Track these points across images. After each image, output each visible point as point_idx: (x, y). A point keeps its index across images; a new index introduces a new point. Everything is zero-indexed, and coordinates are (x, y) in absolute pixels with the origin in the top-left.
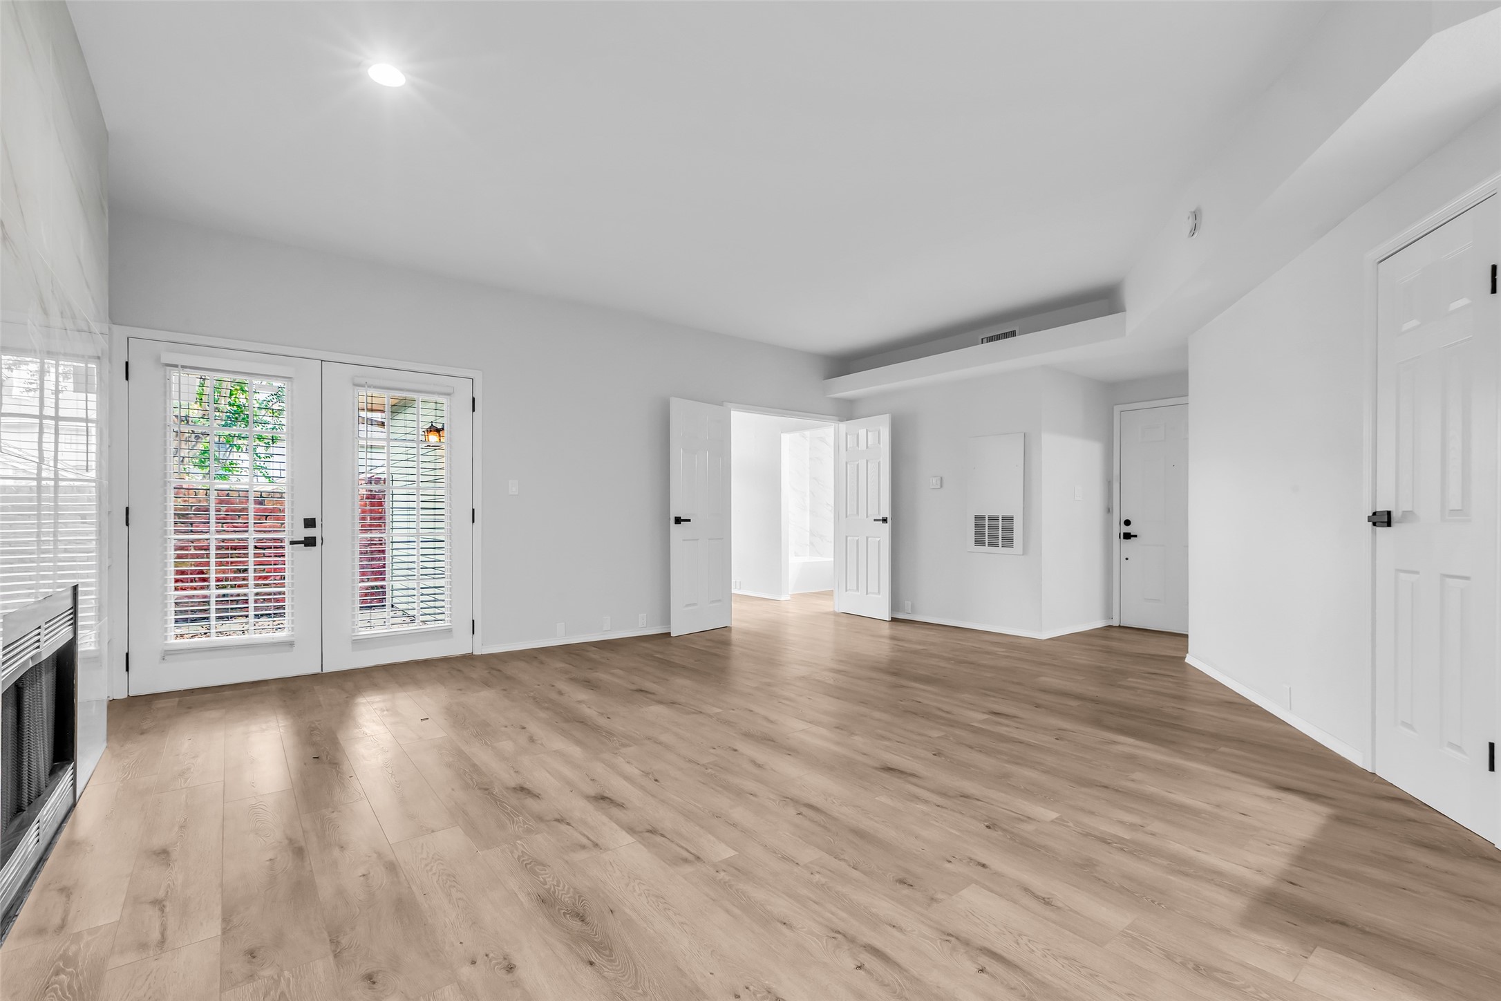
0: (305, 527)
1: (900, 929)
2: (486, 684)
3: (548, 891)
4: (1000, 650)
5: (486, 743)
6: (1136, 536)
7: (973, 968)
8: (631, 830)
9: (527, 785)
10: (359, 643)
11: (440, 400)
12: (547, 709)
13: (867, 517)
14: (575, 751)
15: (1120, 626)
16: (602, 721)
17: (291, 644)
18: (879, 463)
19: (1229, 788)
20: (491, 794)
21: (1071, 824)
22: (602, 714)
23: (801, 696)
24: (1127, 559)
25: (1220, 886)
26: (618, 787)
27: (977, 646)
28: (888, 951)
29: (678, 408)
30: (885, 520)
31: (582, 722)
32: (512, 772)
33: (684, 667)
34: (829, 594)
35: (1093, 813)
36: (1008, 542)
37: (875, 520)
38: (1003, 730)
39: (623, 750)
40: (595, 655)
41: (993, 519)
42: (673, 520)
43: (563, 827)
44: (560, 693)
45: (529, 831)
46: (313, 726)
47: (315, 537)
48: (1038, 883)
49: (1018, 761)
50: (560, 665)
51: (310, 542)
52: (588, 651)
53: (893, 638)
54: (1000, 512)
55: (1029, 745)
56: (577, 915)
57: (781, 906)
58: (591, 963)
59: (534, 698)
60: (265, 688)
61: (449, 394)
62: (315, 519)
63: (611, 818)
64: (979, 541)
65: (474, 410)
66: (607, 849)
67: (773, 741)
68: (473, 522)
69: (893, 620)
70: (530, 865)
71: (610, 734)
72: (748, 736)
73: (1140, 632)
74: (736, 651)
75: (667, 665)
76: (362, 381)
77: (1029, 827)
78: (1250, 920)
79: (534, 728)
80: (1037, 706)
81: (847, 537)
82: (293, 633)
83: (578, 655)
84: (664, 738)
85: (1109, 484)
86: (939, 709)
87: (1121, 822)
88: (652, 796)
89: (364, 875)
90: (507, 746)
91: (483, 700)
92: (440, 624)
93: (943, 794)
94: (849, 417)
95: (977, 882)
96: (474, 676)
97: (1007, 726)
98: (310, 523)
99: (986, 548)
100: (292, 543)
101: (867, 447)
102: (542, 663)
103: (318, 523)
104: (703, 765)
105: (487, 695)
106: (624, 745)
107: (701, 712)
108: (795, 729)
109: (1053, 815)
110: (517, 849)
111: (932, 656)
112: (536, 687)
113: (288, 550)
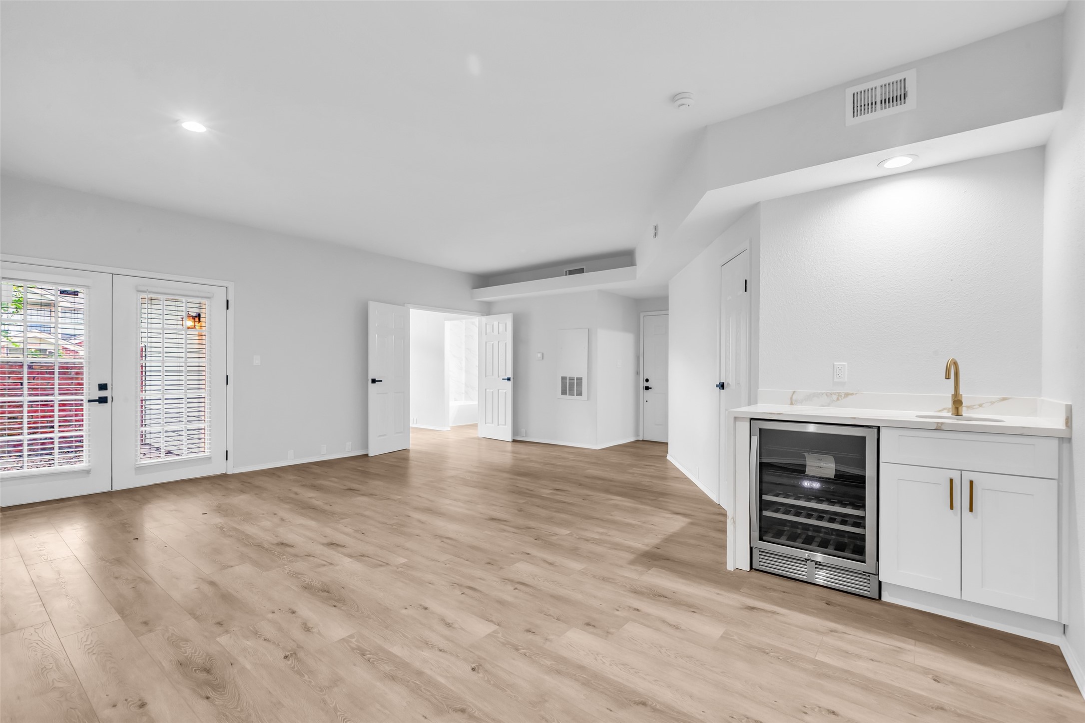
0: (99, 390)
1: (484, 580)
2: (243, 492)
3: (307, 584)
4: (571, 457)
5: (252, 524)
6: (651, 388)
7: (512, 588)
8: (350, 556)
9: (285, 542)
10: (140, 469)
11: (203, 301)
12: (289, 503)
13: (498, 377)
14: (312, 524)
15: (643, 440)
16: (327, 507)
17: (88, 472)
18: (506, 343)
19: (653, 515)
20: (263, 547)
21: (575, 535)
22: (326, 503)
23: (450, 487)
24: (647, 401)
25: (628, 552)
26: (340, 538)
27: (560, 455)
28: (477, 587)
29: (375, 309)
30: (509, 379)
31: (314, 508)
32: (273, 536)
33: (378, 475)
34: (475, 426)
35: (586, 530)
36: (579, 393)
37: (503, 379)
38: (558, 498)
39: (342, 521)
40: (317, 470)
41: (571, 379)
42: (370, 381)
43: (311, 558)
44: (296, 494)
45: (291, 562)
46: (122, 522)
47: (107, 397)
48: (550, 557)
49: (559, 511)
50: (292, 477)
51: (103, 400)
52: (311, 468)
53: (513, 452)
54: (575, 376)
55: (568, 503)
56: (325, 591)
57: (430, 577)
58: (335, 606)
59: (279, 498)
60: (71, 503)
61: (208, 298)
62: (107, 384)
63: (338, 552)
64: (564, 392)
65: (227, 308)
66: (337, 565)
67: (431, 510)
68: (227, 384)
69: (514, 441)
70: (296, 575)
71: (333, 513)
72: (416, 509)
73: (652, 443)
74: (412, 464)
75: (365, 474)
76: (144, 289)
77: (555, 538)
78: (632, 562)
79: (282, 513)
80: (580, 485)
81: (486, 390)
82: (90, 464)
83: (304, 471)
84: (367, 513)
85: (638, 358)
86: (527, 489)
87: (598, 532)
88: (361, 541)
89: (197, 588)
90: (267, 524)
91: (241, 500)
92: (202, 454)
93: (518, 528)
94: (489, 314)
95: (523, 560)
96: (231, 487)
97: (561, 495)
98: (103, 387)
99: (568, 397)
100: (89, 401)
101: (499, 333)
102: (279, 477)
103: (109, 387)
104: (391, 525)
105: (243, 497)
106: (342, 519)
107: (389, 499)
108: (446, 504)
109: (568, 532)
110: (286, 570)
111: (531, 461)
112: (279, 491)
113: (86, 406)
